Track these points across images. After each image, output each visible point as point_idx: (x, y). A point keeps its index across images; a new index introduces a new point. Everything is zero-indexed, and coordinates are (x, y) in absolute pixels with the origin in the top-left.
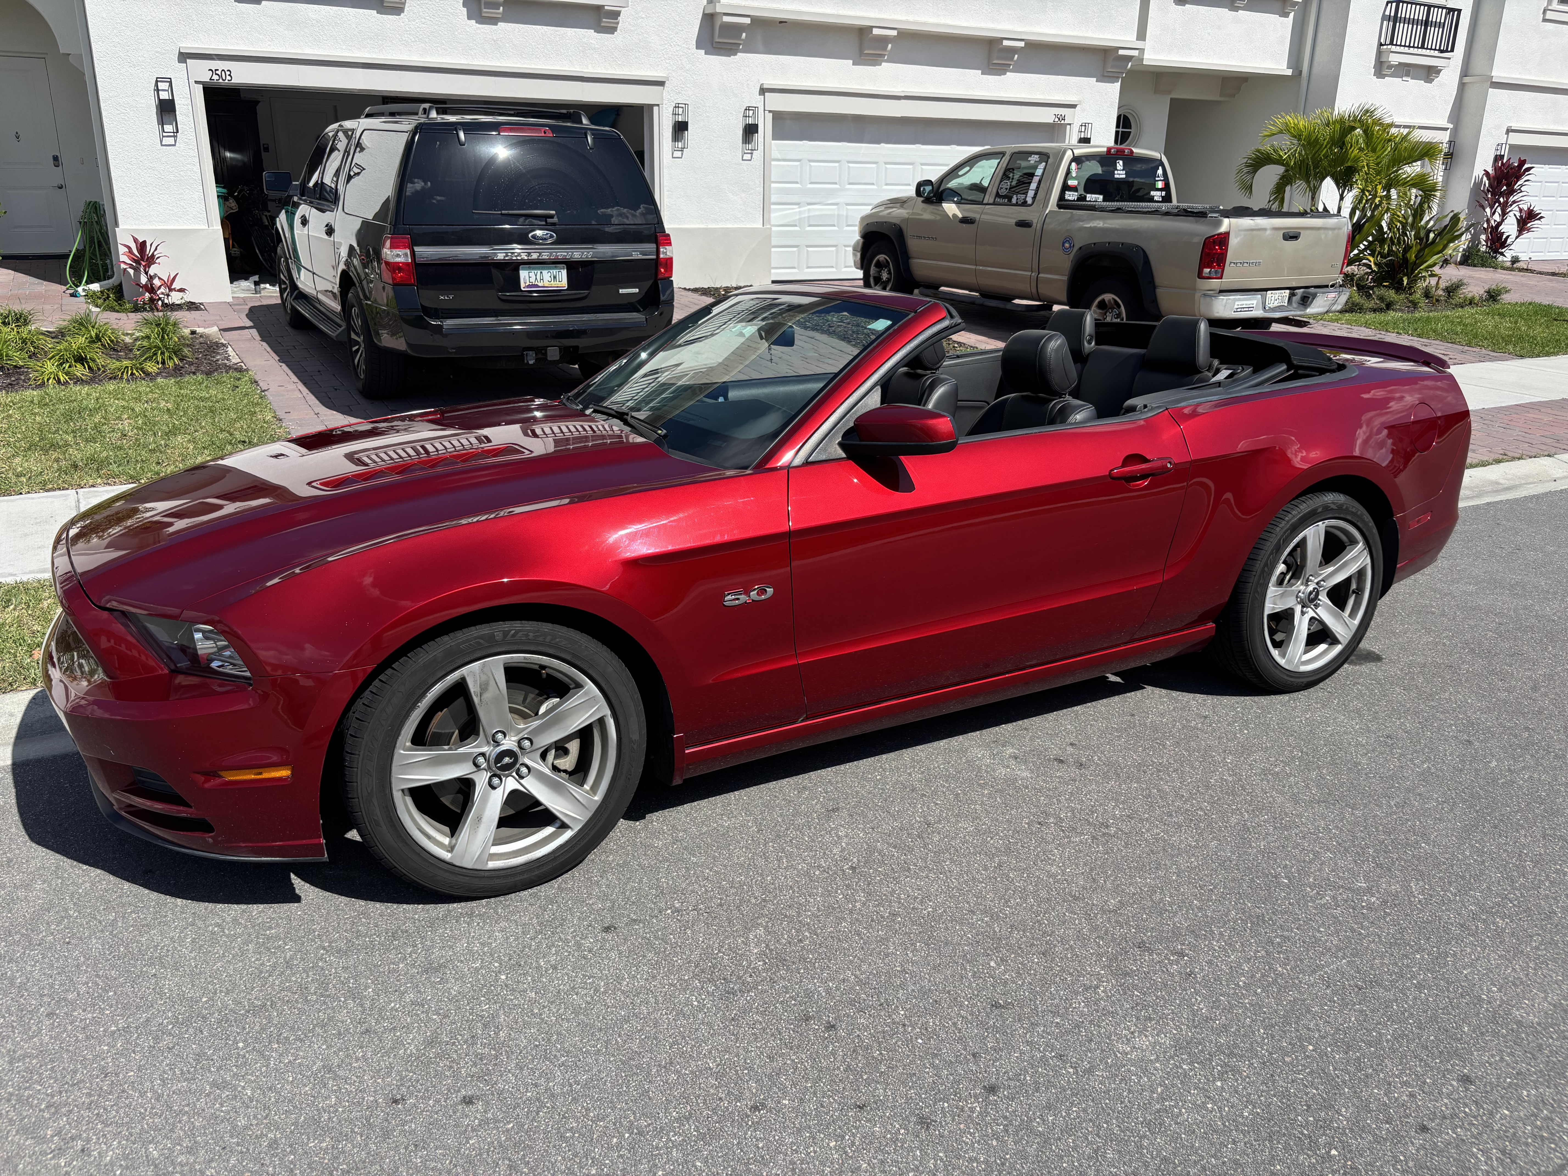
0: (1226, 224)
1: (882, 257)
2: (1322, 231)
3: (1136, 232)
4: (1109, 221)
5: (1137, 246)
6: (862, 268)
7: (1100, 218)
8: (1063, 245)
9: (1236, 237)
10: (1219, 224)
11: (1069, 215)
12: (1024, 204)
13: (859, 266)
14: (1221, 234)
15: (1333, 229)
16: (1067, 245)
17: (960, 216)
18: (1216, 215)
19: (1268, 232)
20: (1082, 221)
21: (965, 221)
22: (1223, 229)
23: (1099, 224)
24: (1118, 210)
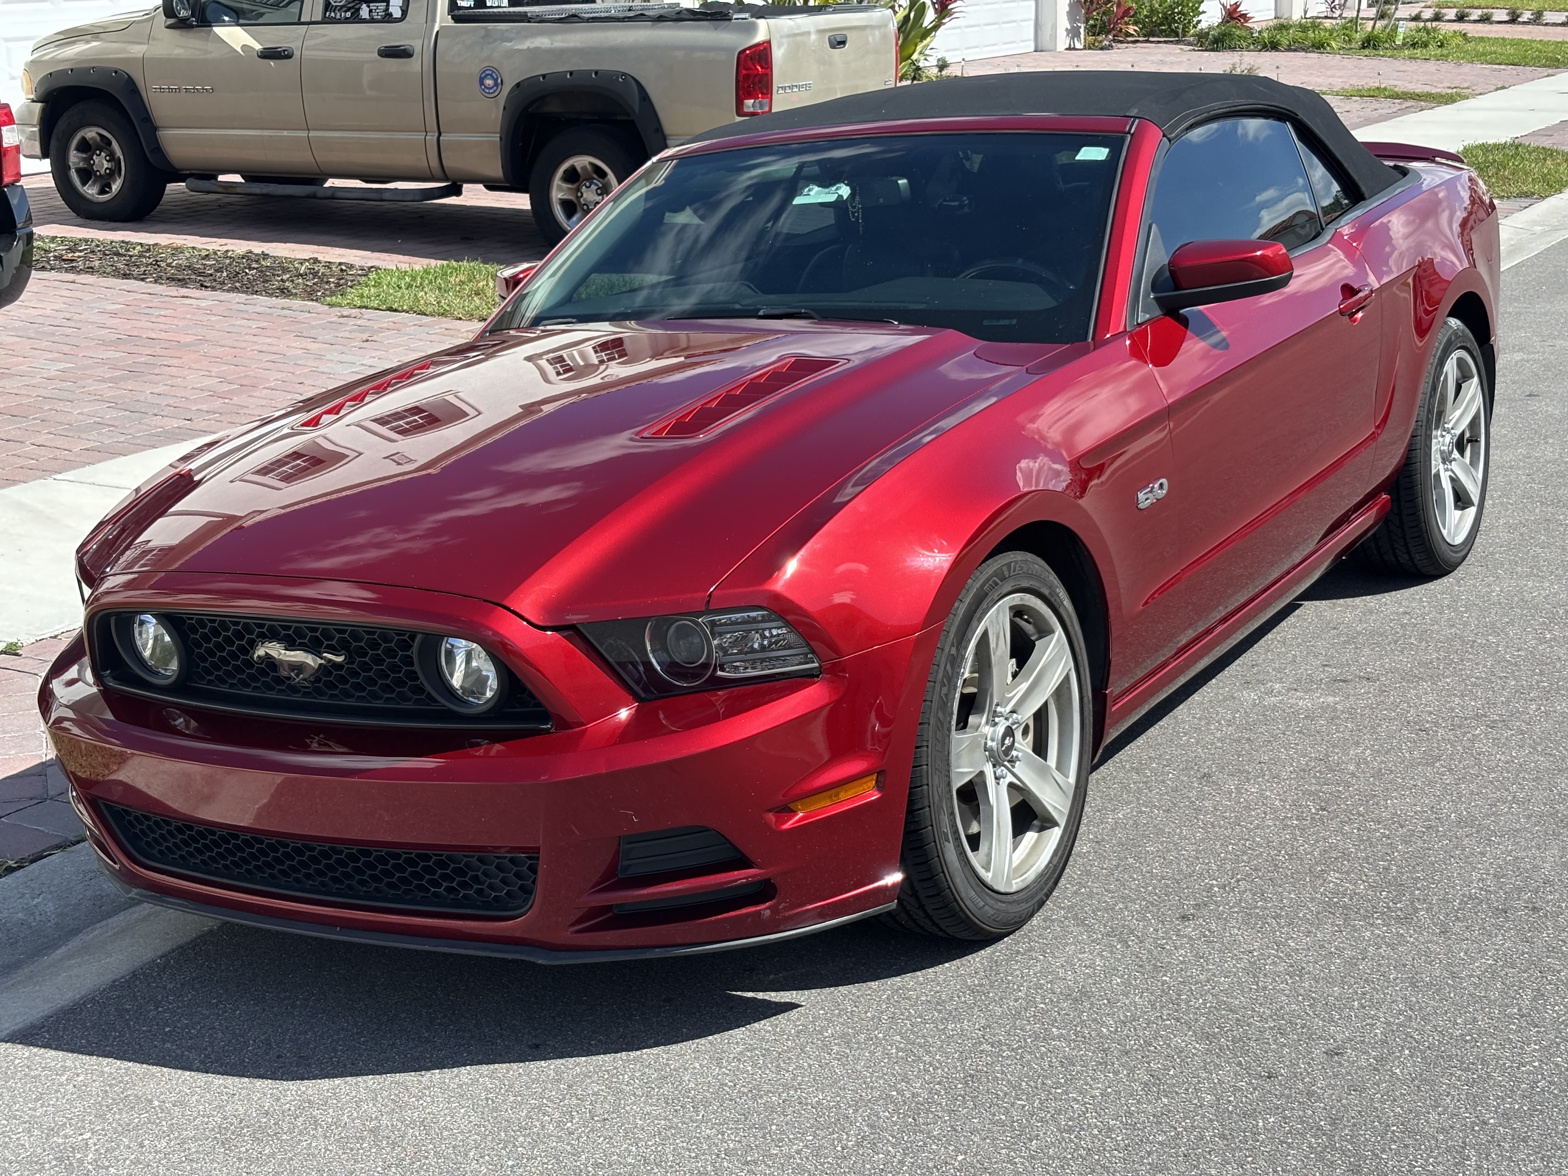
0: (763, 29)
1: (91, 133)
2: (868, 31)
3: (617, 51)
4: (559, 37)
5: (624, 74)
6: (45, 155)
7: (542, 33)
8: (481, 82)
9: (779, 48)
10: (751, 29)
11: (483, 32)
12: (388, 18)
13: (38, 151)
14: (757, 45)
15: (879, 27)
16: (489, 82)
17: (258, 47)
18: (747, 15)
19: (813, 37)
20: (510, 40)
21: (269, 54)
22: (760, 37)
23: (543, 42)
24: (573, 18)
